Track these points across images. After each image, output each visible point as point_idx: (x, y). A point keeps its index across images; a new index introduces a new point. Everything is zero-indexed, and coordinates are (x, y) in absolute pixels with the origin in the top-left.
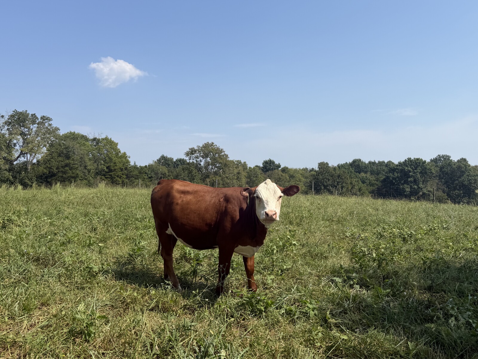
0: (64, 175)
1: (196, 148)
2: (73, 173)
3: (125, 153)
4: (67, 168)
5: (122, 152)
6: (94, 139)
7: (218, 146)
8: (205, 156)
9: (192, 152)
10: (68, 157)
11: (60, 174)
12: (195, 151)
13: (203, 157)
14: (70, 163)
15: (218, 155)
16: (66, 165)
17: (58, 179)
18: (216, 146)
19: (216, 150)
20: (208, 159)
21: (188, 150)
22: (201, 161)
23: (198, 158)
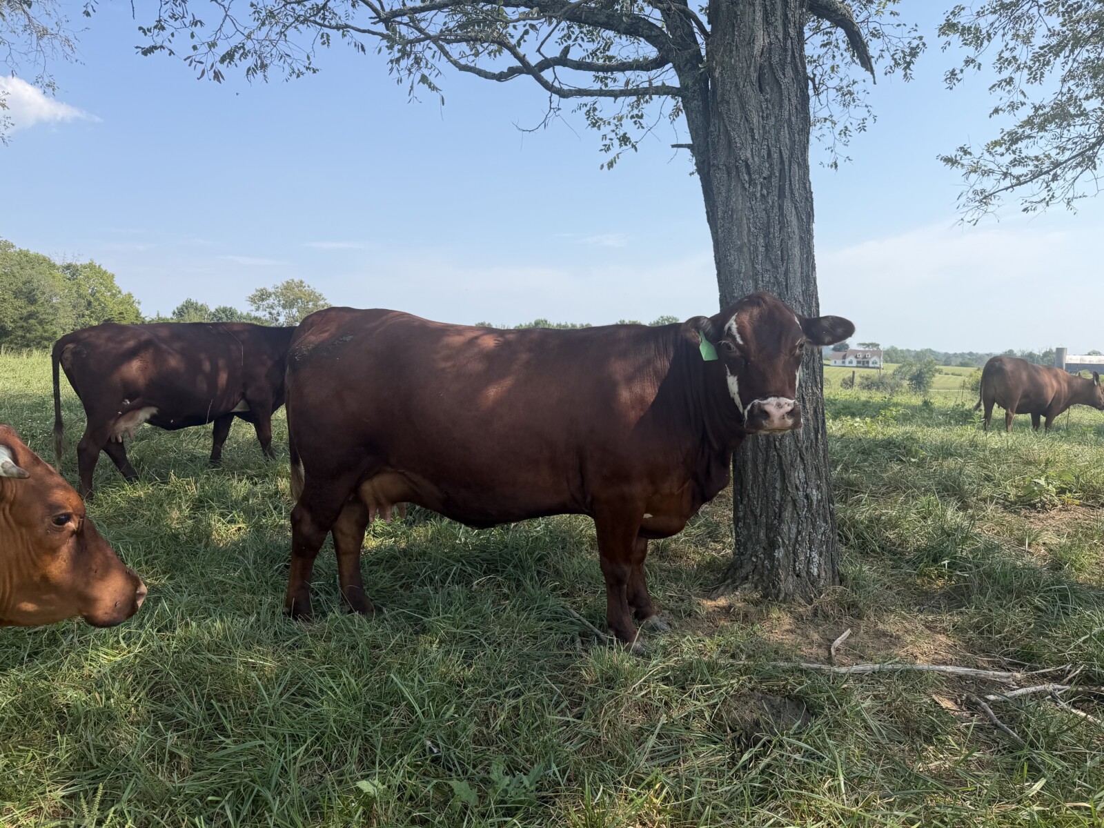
0: (28, 335)
1: (271, 290)
2: (45, 332)
3: (130, 296)
4: (32, 321)
5: (124, 292)
6: (68, 267)
7: (312, 287)
8: (289, 305)
9: (262, 296)
10: (32, 300)
11: (20, 333)
12: (270, 295)
13: (284, 307)
14: (38, 312)
15: (314, 304)
16: (31, 315)
17: (15, 341)
18: (309, 287)
19: (310, 295)
20: (295, 310)
21: (254, 292)
22: (278, 314)
23: (273, 309)
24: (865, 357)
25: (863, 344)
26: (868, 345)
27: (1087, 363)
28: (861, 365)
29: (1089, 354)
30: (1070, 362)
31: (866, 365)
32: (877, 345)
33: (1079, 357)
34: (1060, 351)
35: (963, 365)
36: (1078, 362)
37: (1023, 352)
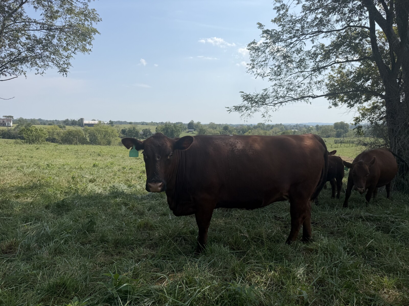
24: (3, 122)
25: (6, 116)
26: (8, 117)
27: (91, 123)
28: (2, 125)
29: (92, 120)
30: (85, 123)
31: (5, 125)
32: (12, 117)
33: (88, 121)
34: (82, 120)
35: (50, 124)
36: (88, 123)
37: (72, 120)
